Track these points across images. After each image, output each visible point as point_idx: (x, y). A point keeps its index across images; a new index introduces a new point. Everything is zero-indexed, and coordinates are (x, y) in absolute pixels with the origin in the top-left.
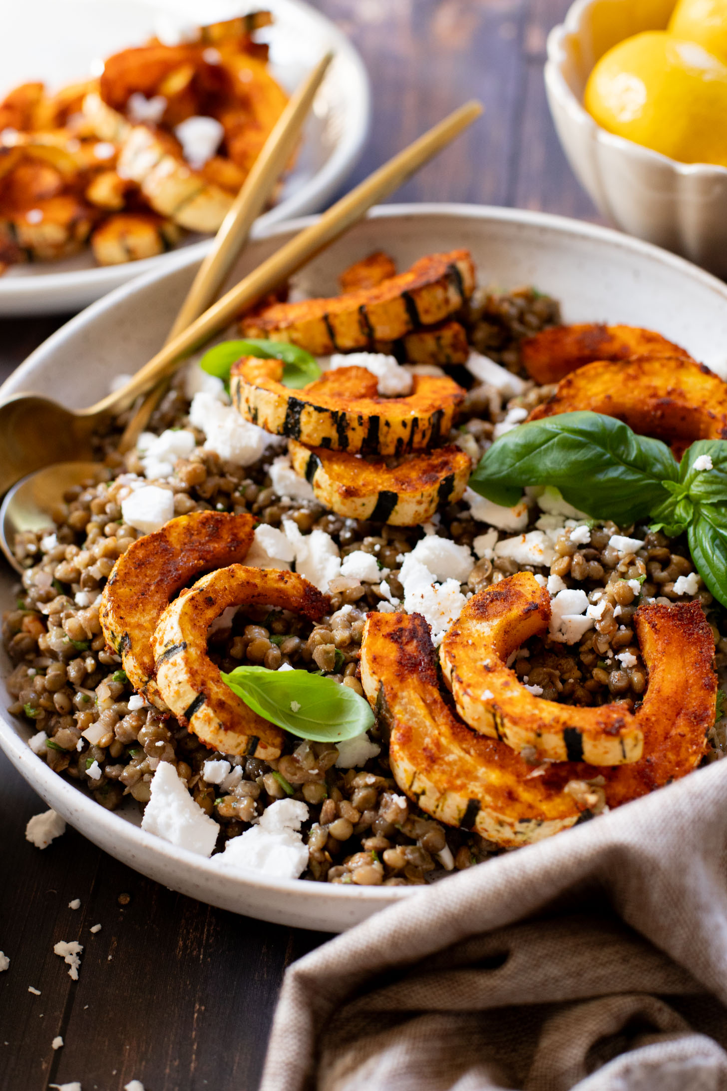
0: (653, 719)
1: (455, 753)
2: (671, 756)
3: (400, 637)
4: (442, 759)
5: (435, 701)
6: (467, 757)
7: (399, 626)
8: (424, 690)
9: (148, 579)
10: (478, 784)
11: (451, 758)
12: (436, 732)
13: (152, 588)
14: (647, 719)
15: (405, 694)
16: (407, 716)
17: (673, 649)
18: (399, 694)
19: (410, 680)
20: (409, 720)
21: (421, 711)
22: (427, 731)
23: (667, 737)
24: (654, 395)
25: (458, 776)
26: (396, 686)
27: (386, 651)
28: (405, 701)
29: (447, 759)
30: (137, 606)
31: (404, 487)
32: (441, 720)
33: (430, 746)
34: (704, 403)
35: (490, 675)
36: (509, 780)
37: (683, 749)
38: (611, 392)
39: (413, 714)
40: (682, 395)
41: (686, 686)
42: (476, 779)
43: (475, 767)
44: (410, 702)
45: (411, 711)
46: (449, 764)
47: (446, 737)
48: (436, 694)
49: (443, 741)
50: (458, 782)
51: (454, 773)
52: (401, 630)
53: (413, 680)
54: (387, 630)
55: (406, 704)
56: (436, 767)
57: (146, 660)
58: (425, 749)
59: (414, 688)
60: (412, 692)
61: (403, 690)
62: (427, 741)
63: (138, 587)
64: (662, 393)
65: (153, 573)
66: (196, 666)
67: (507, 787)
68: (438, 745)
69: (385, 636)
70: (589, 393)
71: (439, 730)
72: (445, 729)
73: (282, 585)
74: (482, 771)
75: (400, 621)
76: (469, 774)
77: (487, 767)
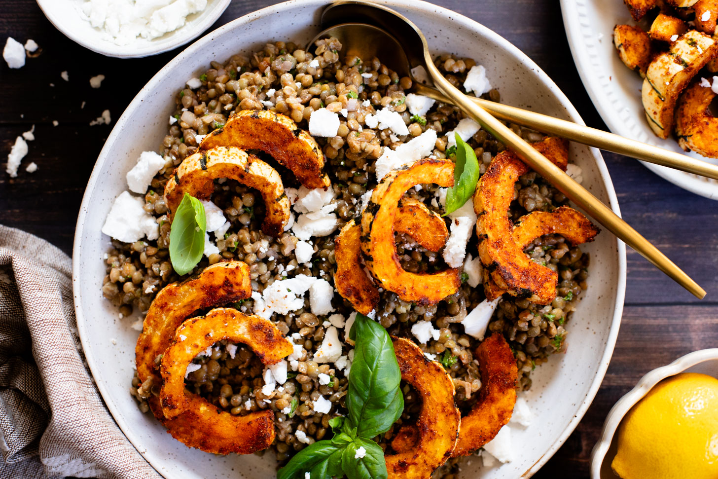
0: (199, 421)
1: (166, 319)
2: (182, 429)
3: (227, 285)
4: (163, 312)
5: (192, 307)
6: (164, 326)
7: (234, 285)
8: (198, 301)
9: (262, 136)
10: (152, 331)
11: (164, 317)
12: (176, 309)
13: (257, 140)
14: (198, 418)
15: (195, 290)
16: (183, 293)
17: (240, 432)
18: (194, 288)
19: (202, 293)
20: (181, 293)
21: (186, 300)
22: (176, 304)
23: (193, 427)
24: (430, 422)
25: (155, 321)
26: (198, 285)
27: (218, 279)
28: (190, 290)
29: (163, 314)
30: (243, 133)
31: (341, 277)
32: (183, 311)
33: (169, 306)
34: (425, 452)
35: (203, 337)
36: (155, 347)
37: (186, 435)
38: (433, 396)
39: (184, 296)
40: (431, 439)
41: (220, 438)
42: (154, 330)
43: (160, 330)
44: (190, 294)
45: (186, 295)
46: (161, 316)
47: (174, 314)
48: (197, 307)
49: (172, 313)
50: (152, 321)
51: (155, 319)
52: (231, 286)
53: (202, 295)
54: (231, 278)
55: (189, 292)
56: (159, 309)
57: (210, 145)
58: (166, 304)
59: (197, 296)
60: (196, 295)
61: (196, 289)
62: (172, 304)
63: (256, 132)
64: (433, 427)
65: (268, 137)
66: (195, 176)
67: (151, 347)
68: (169, 310)
69: (226, 277)
70: (433, 383)
71: (178, 310)
72: (178, 313)
73: (272, 212)
74: (158, 333)
75: (237, 284)
76: (156, 327)
77: (160, 336)
